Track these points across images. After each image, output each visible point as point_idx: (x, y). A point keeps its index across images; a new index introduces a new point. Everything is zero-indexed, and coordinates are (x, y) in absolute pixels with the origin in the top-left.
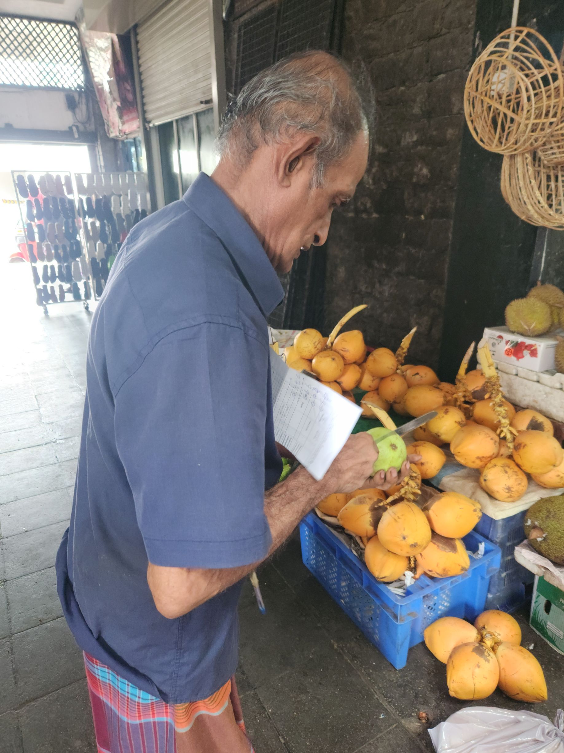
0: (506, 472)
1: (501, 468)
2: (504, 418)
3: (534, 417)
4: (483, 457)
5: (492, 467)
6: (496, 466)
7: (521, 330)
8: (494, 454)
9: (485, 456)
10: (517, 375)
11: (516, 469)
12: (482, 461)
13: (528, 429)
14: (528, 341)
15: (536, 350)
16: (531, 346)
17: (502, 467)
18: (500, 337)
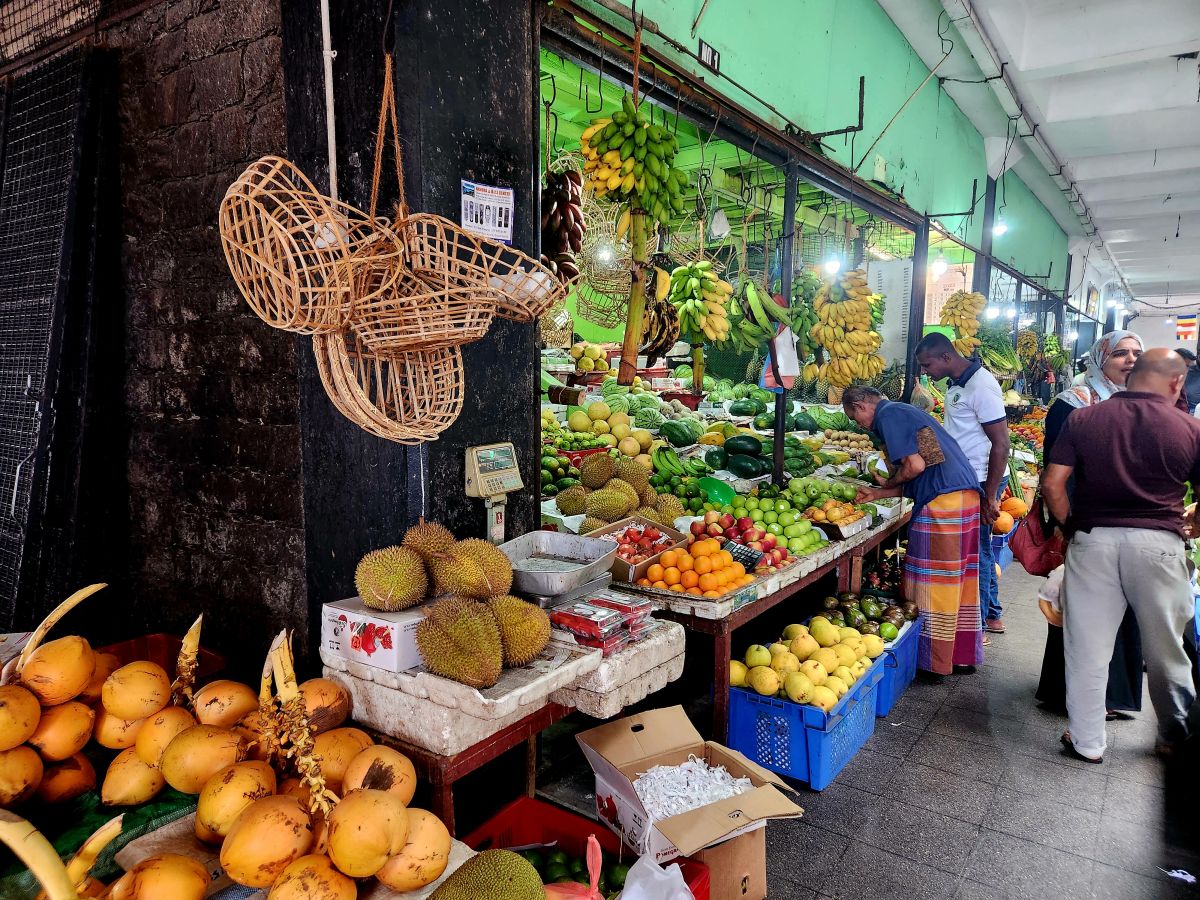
0: (306, 888)
1: (299, 882)
2: (314, 775)
3: (377, 759)
4: (272, 864)
5: (283, 883)
6: (289, 878)
7: (374, 603)
8: (295, 851)
9: (275, 860)
10: (373, 681)
11: (328, 874)
12: (272, 872)
13: (364, 785)
14: (379, 623)
15: (388, 636)
16: (382, 630)
17: (300, 878)
18: (343, 618)
